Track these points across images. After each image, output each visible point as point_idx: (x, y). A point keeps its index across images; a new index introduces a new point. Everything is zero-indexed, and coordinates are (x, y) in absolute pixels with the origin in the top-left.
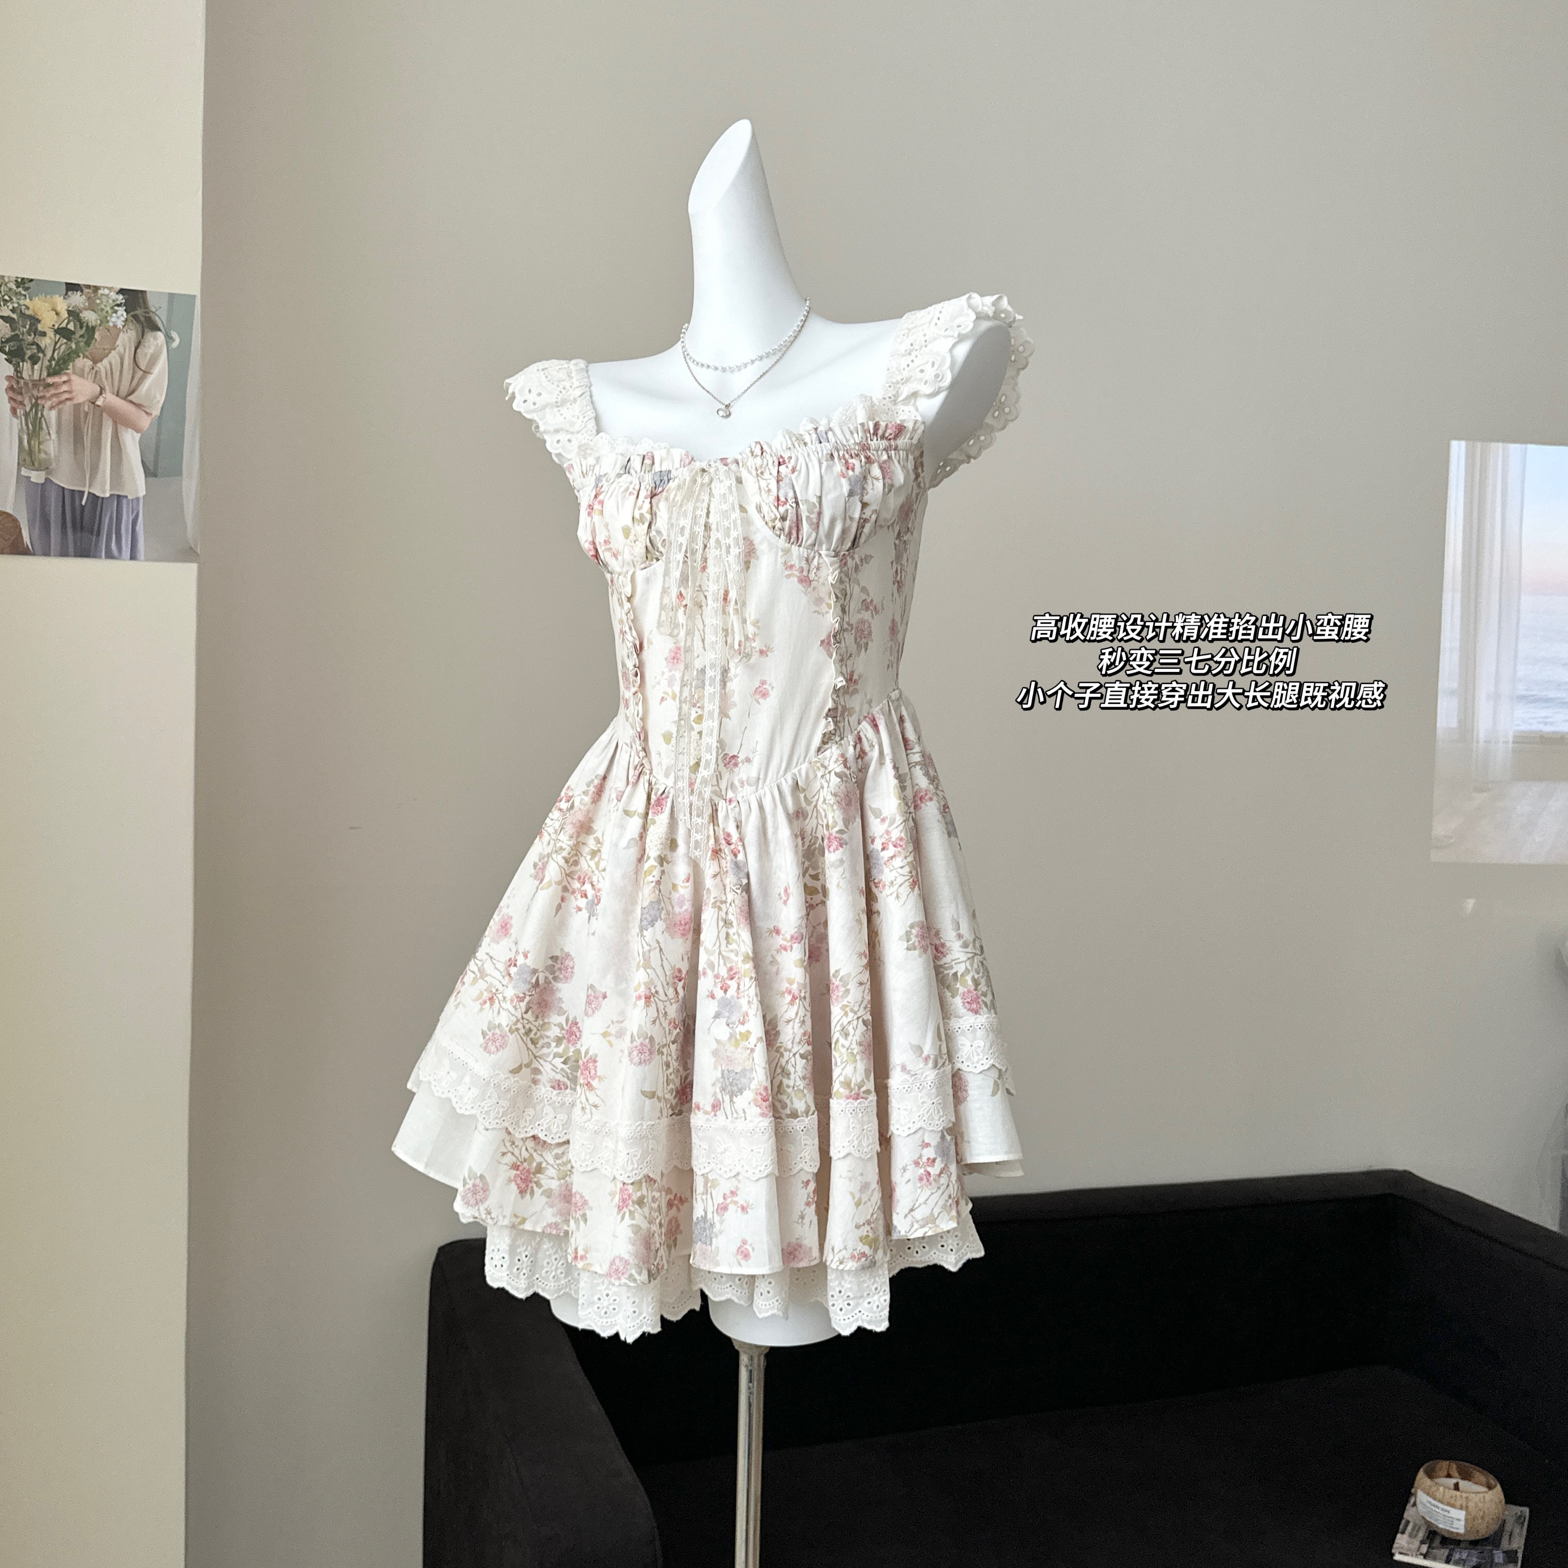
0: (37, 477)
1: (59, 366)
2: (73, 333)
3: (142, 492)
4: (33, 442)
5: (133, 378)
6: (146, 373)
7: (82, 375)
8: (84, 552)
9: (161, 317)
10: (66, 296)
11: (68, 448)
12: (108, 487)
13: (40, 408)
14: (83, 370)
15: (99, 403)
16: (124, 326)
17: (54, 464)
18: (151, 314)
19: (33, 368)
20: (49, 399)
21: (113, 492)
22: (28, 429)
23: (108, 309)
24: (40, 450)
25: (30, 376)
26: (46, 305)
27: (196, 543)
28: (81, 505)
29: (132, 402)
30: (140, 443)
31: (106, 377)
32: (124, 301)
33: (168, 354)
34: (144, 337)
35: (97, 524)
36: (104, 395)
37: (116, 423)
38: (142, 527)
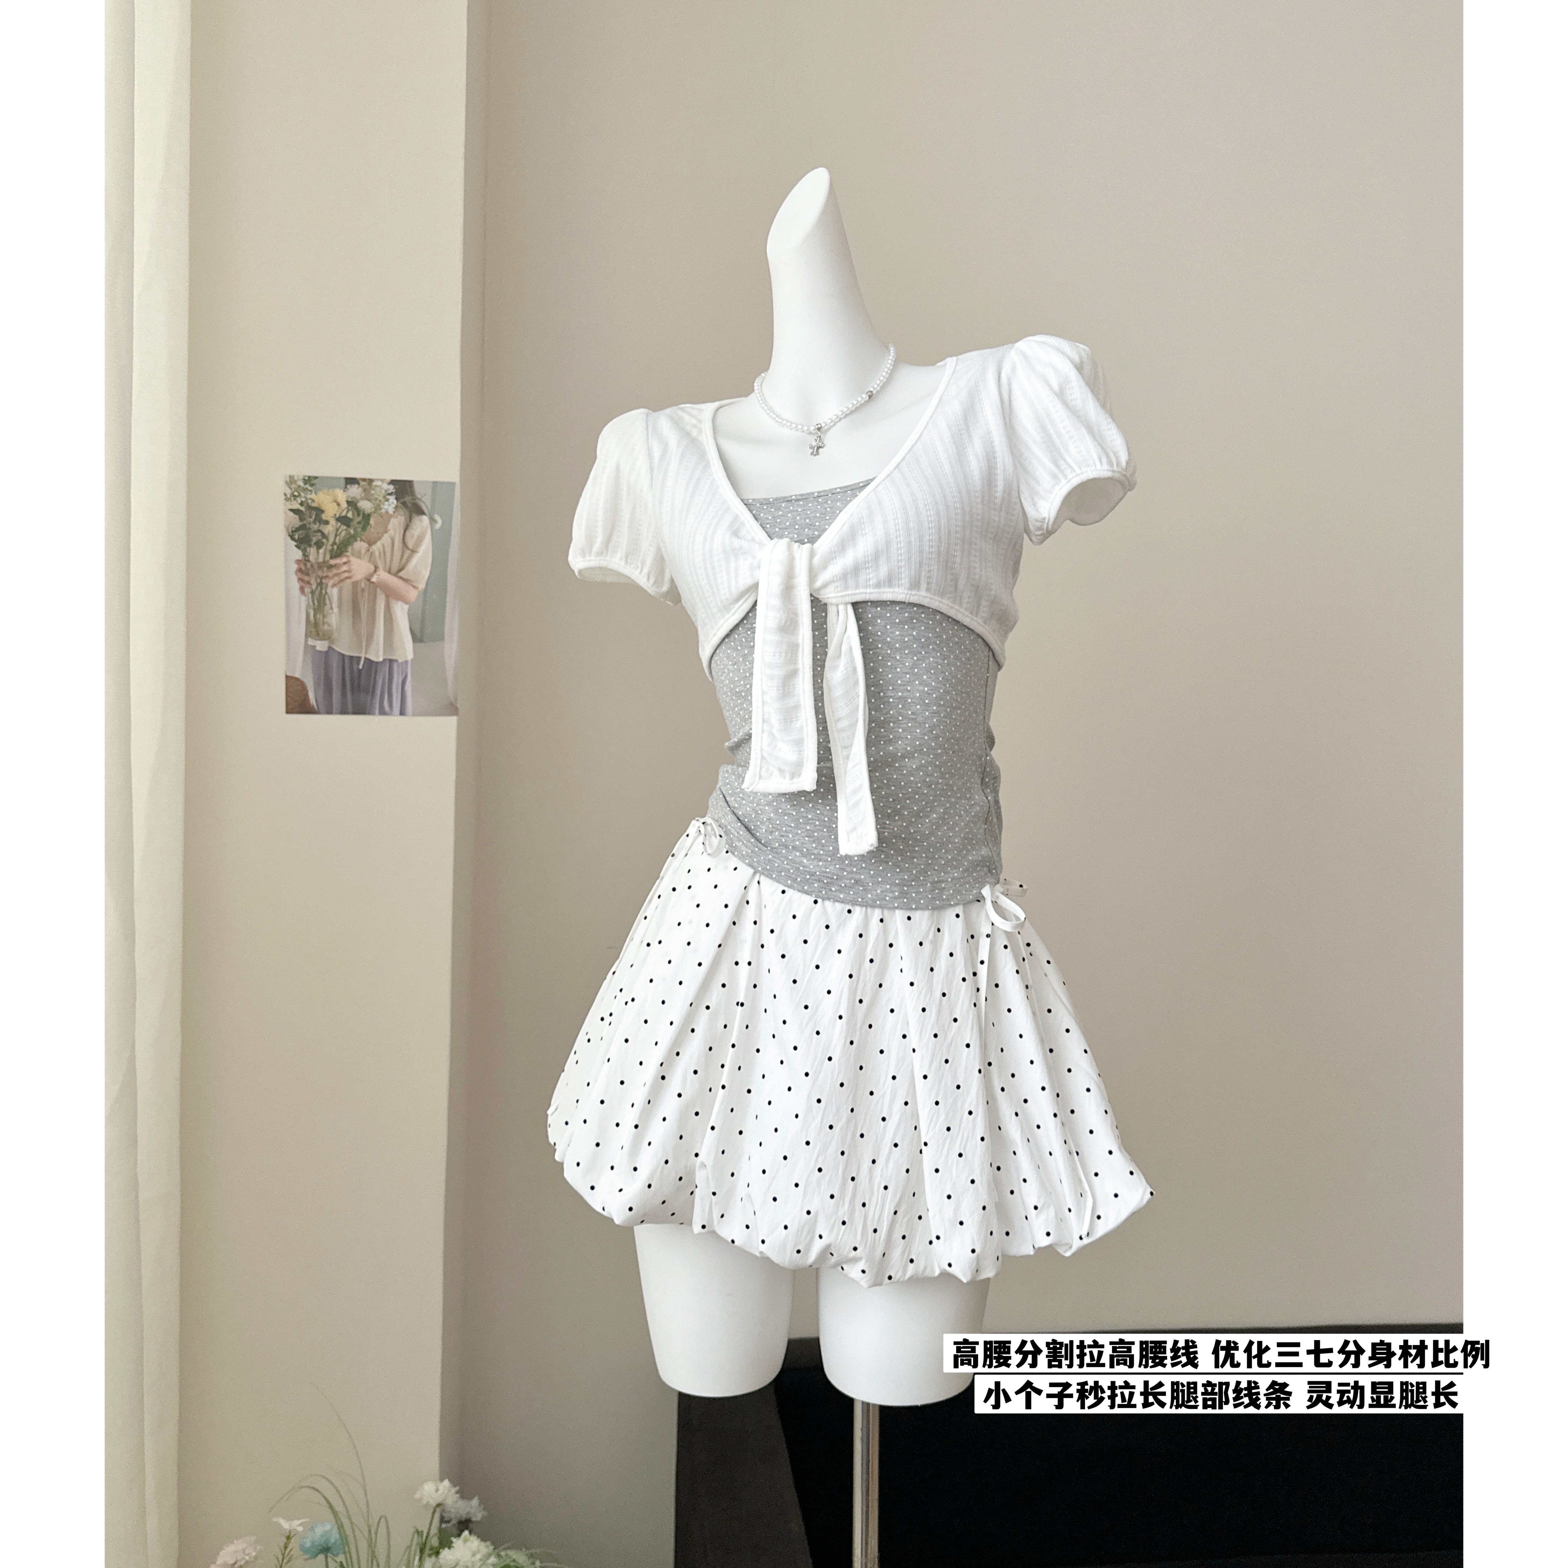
0: (321, 646)
2: (351, 520)
3: (410, 656)
4: (318, 616)
6: (413, 551)
7: (359, 556)
9: (426, 503)
10: (345, 489)
11: (348, 621)
12: (381, 653)
13: (324, 586)
14: (360, 552)
15: (374, 579)
16: (394, 512)
17: (335, 635)
18: (417, 501)
19: (318, 552)
20: (332, 578)
21: (385, 657)
22: (314, 604)
23: (381, 498)
24: (324, 623)
25: (316, 559)
26: (329, 497)
27: (456, 699)
28: (358, 669)
29: (401, 578)
30: (409, 614)
31: (380, 557)
32: (394, 491)
33: (432, 535)
34: (413, 520)
35: (371, 684)
36: (378, 573)
37: (388, 596)
38: (410, 687)
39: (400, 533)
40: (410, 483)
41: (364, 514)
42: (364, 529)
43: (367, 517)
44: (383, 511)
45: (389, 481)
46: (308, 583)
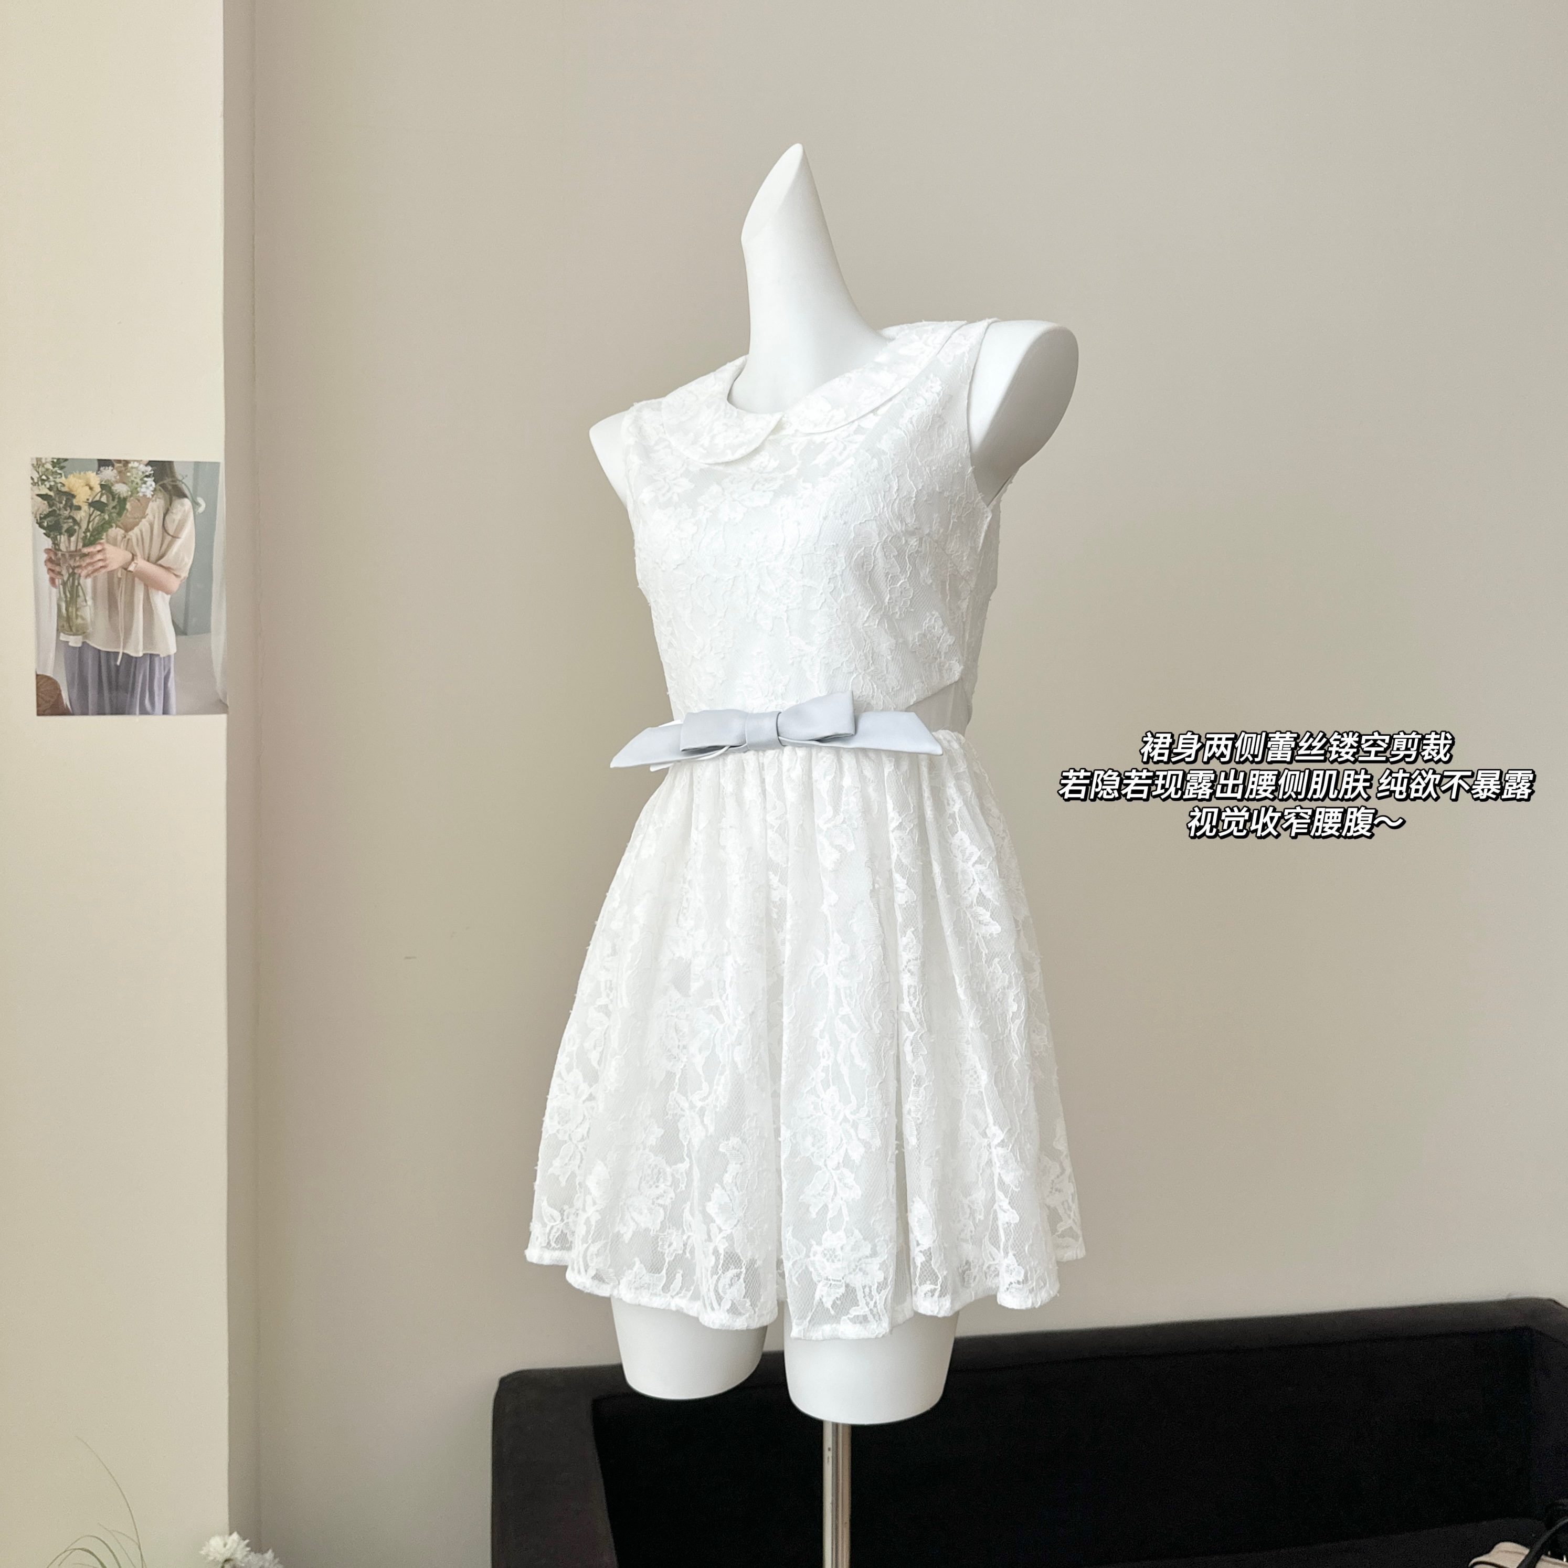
0: (75, 641)
1: (93, 538)
2: (106, 505)
3: (173, 650)
4: (70, 609)
5: (162, 545)
6: (175, 537)
7: (115, 544)
8: (119, 710)
9: (187, 484)
10: (98, 471)
11: (103, 613)
12: (141, 647)
14: (115, 539)
15: (131, 568)
16: (153, 496)
17: (90, 630)
18: (178, 483)
19: (69, 541)
20: (86, 567)
21: (145, 652)
22: (66, 596)
23: (138, 480)
24: (77, 615)
25: (67, 548)
26: (80, 481)
28: (116, 665)
29: (161, 566)
30: (170, 603)
31: (138, 544)
32: (152, 472)
33: (195, 519)
34: (172, 504)
35: (131, 682)
36: (135, 561)
37: (147, 587)
38: (174, 683)
39: (159, 517)
40: (170, 463)
41: (119, 498)
46: (60, 573)
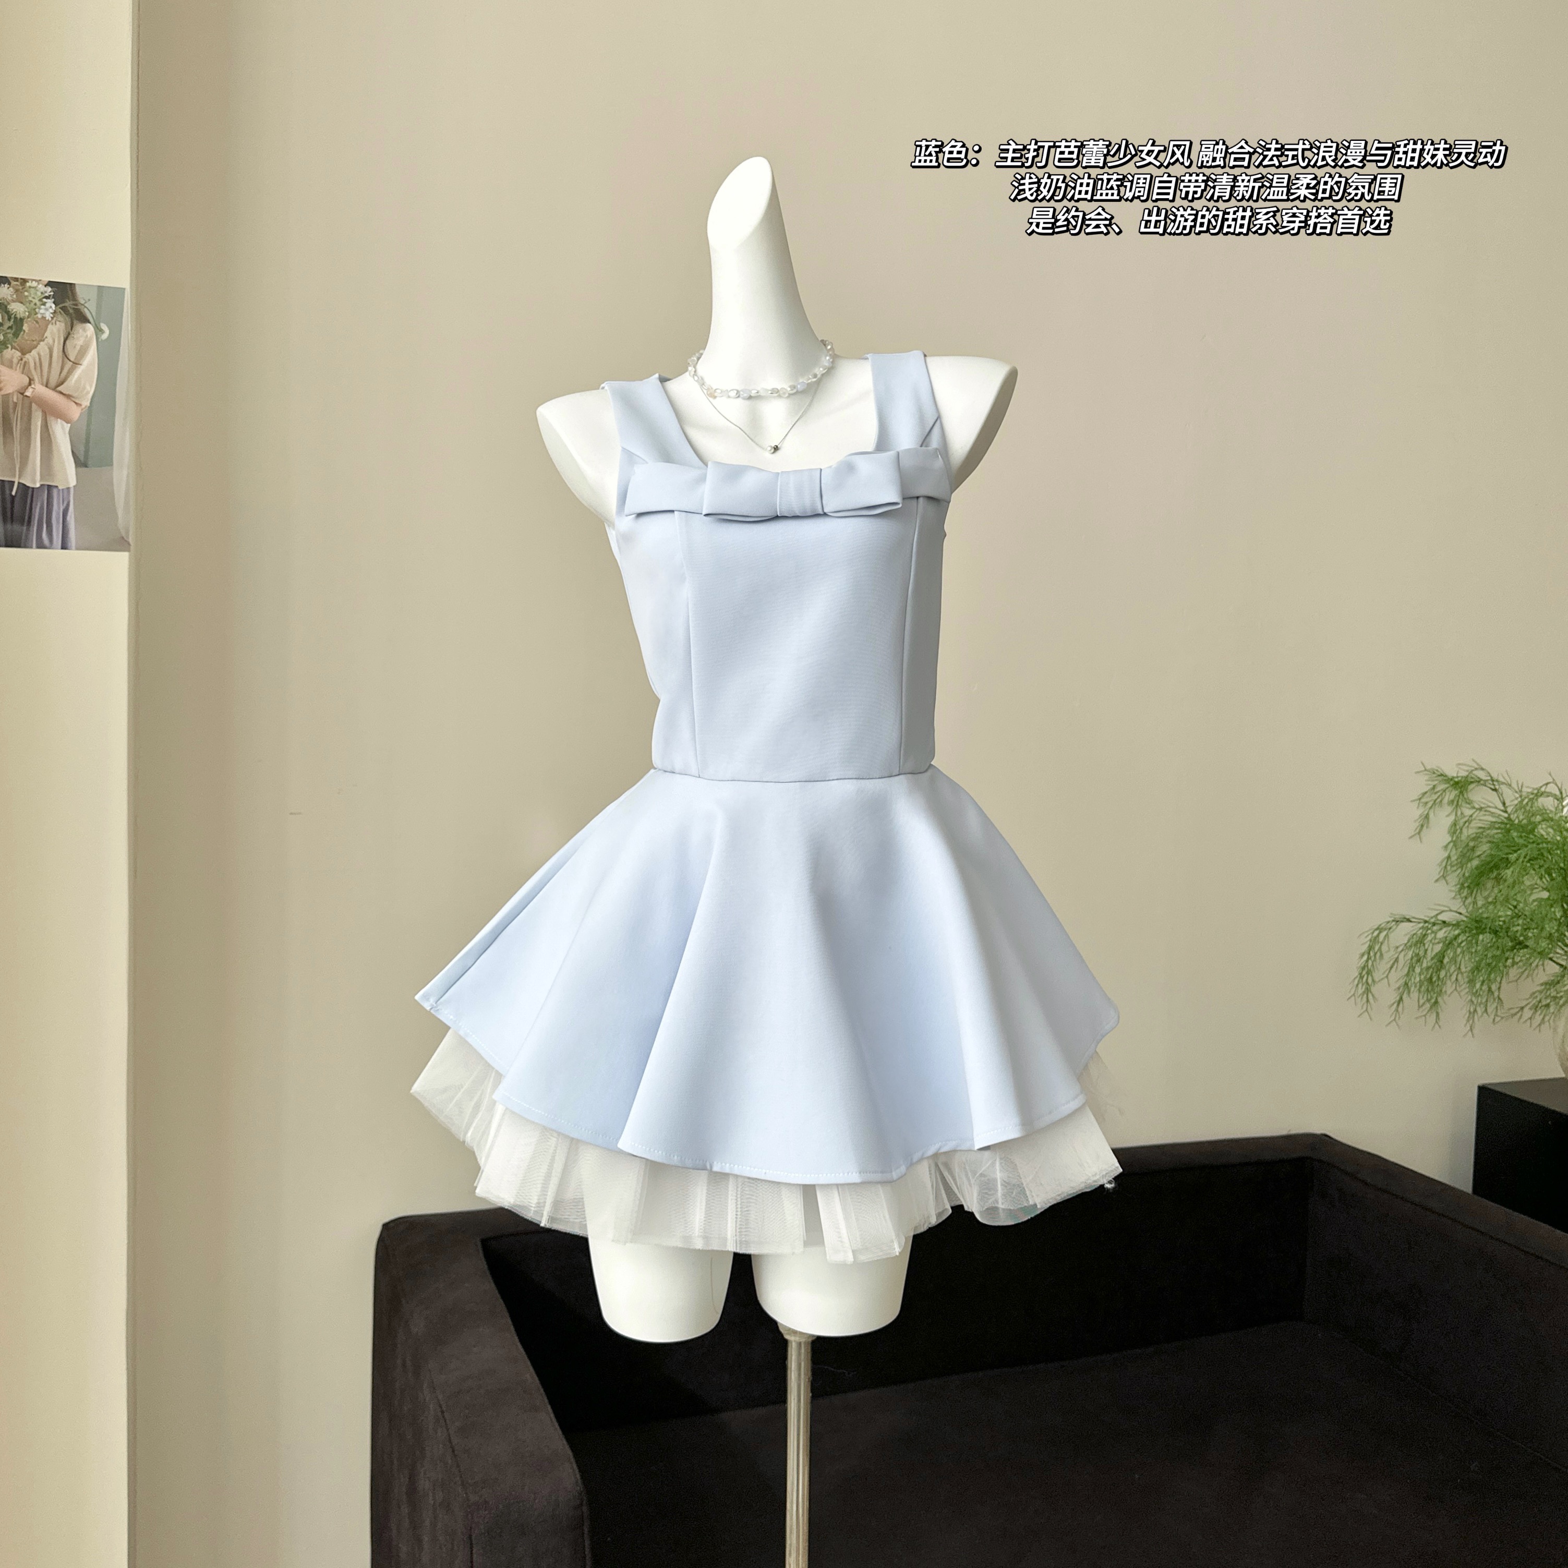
3: (72, 482)
5: (62, 370)
6: (76, 364)
7: (11, 367)
8: (15, 542)
9: (90, 310)
12: (38, 477)
14: (11, 362)
15: (28, 393)
16: (52, 318)
18: (80, 307)
21: (42, 483)
23: (36, 301)
27: (127, 532)
28: (11, 495)
29: (61, 393)
30: (70, 434)
31: (35, 369)
32: (52, 293)
33: (98, 346)
34: (73, 329)
35: (27, 514)
36: (33, 386)
37: (45, 413)
38: (73, 516)
39: (59, 343)
40: (72, 285)
41: (16, 318)
42: (16, 335)
43: (19, 322)
44: (39, 316)
45: (46, 283)
